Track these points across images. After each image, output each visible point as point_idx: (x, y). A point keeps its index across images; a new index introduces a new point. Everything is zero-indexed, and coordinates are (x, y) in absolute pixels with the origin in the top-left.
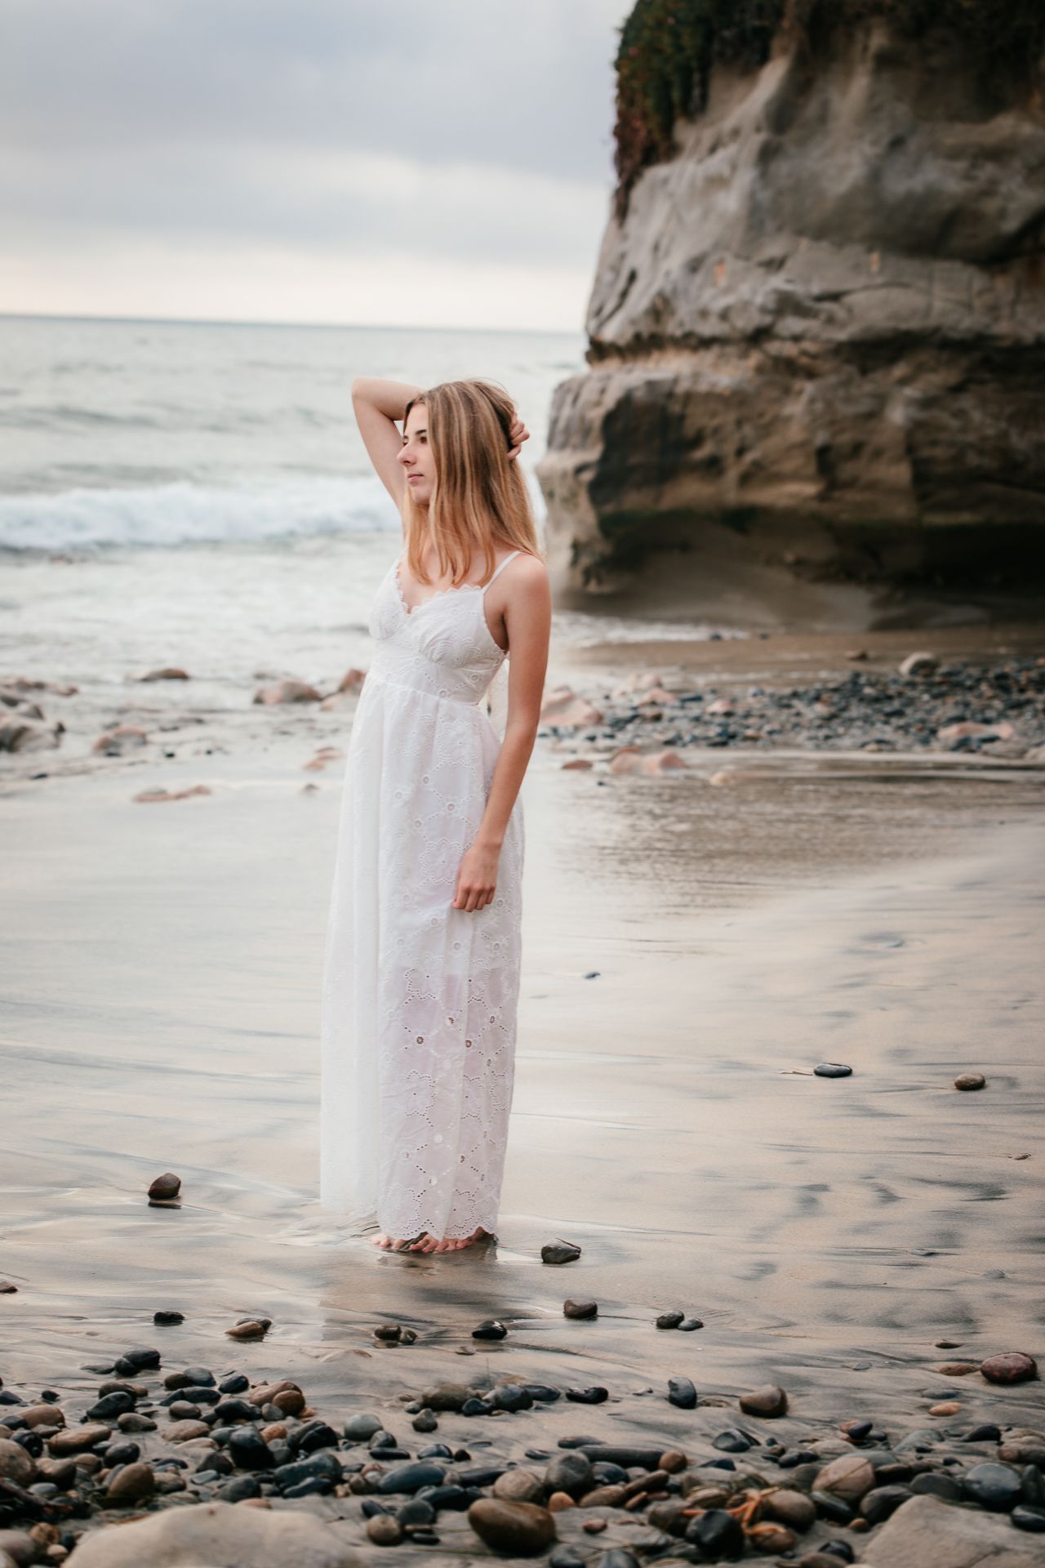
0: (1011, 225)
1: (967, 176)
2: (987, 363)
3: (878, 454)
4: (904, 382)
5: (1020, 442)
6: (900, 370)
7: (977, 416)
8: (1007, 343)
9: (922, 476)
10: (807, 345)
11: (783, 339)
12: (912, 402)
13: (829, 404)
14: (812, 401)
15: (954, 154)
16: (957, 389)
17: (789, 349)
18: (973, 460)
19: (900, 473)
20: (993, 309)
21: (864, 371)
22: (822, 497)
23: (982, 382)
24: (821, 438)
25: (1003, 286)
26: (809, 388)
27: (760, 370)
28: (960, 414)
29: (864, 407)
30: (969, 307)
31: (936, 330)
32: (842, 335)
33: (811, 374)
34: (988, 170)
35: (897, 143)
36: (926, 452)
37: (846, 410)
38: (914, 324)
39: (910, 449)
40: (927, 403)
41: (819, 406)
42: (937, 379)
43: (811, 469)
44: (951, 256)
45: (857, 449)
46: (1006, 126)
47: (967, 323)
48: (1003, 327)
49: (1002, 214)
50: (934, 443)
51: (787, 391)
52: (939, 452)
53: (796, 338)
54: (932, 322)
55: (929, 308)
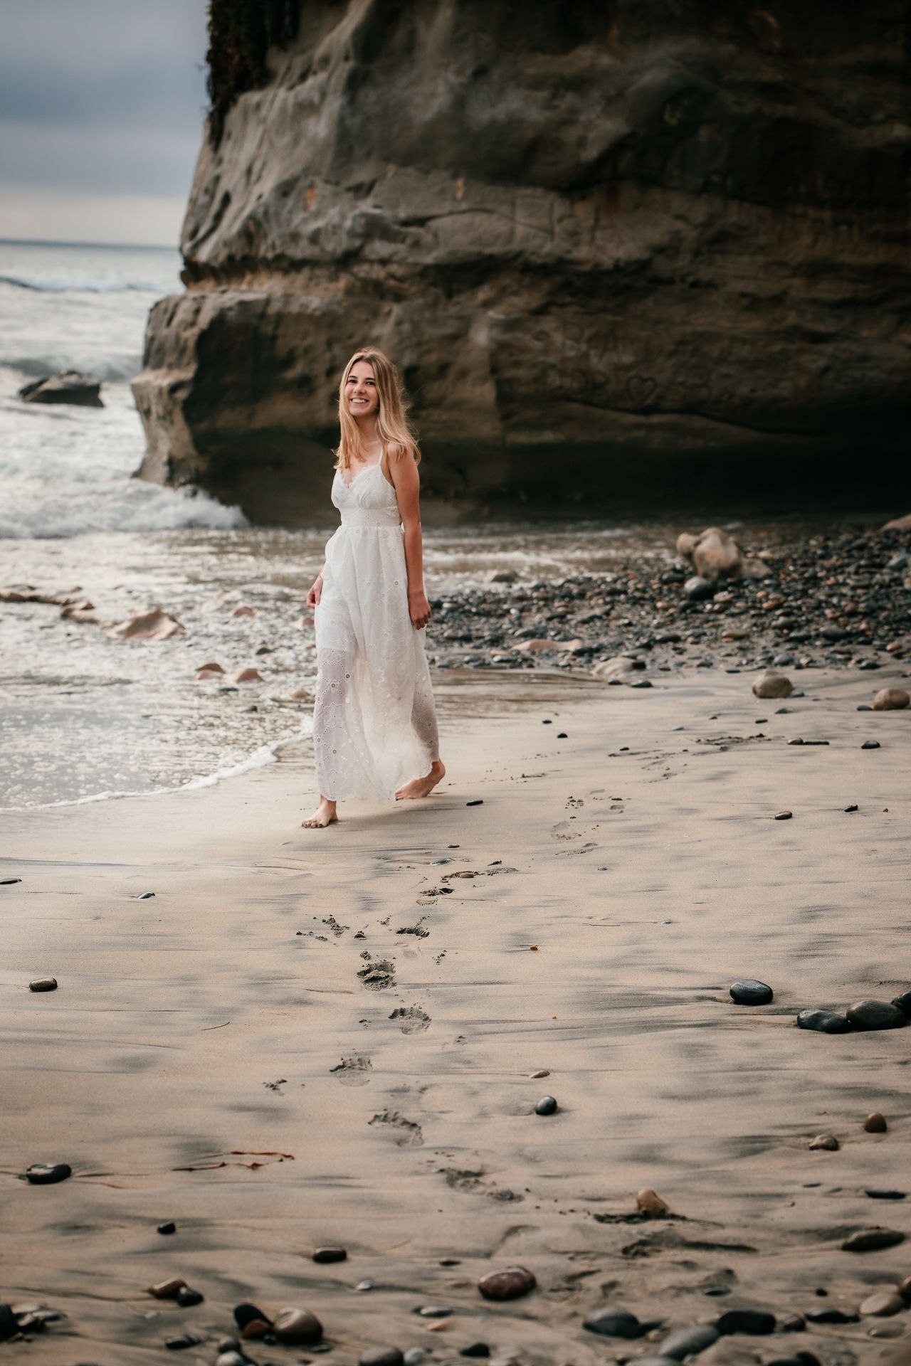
0: (591, 153)
1: (548, 106)
2: (566, 286)
3: (463, 374)
4: (487, 304)
5: (599, 363)
6: (483, 293)
7: (558, 338)
8: (586, 268)
9: (505, 397)
10: (394, 268)
11: (371, 262)
12: (494, 325)
13: (416, 326)
14: (399, 323)
15: (535, 85)
16: (540, 312)
17: (378, 272)
18: (554, 380)
19: (485, 393)
20: (573, 234)
21: (449, 295)
23: (563, 305)
24: (408, 359)
25: (583, 211)
26: (397, 309)
27: (349, 292)
28: (542, 336)
29: (449, 329)
30: (550, 232)
31: (520, 254)
32: (429, 259)
33: (398, 297)
34: (569, 99)
35: (480, 73)
36: (510, 373)
37: (431, 332)
38: (496, 249)
39: (494, 370)
40: (510, 325)
41: (406, 327)
42: (521, 302)
44: (533, 183)
45: (443, 369)
46: (584, 57)
47: (549, 248)
48: (582, 252)
49: (582, 143)
50: (517, 364)
51: (375, 313)
52: (522, 373)
53: (384, 262)
54: (515, 246)
55: (512, 233)
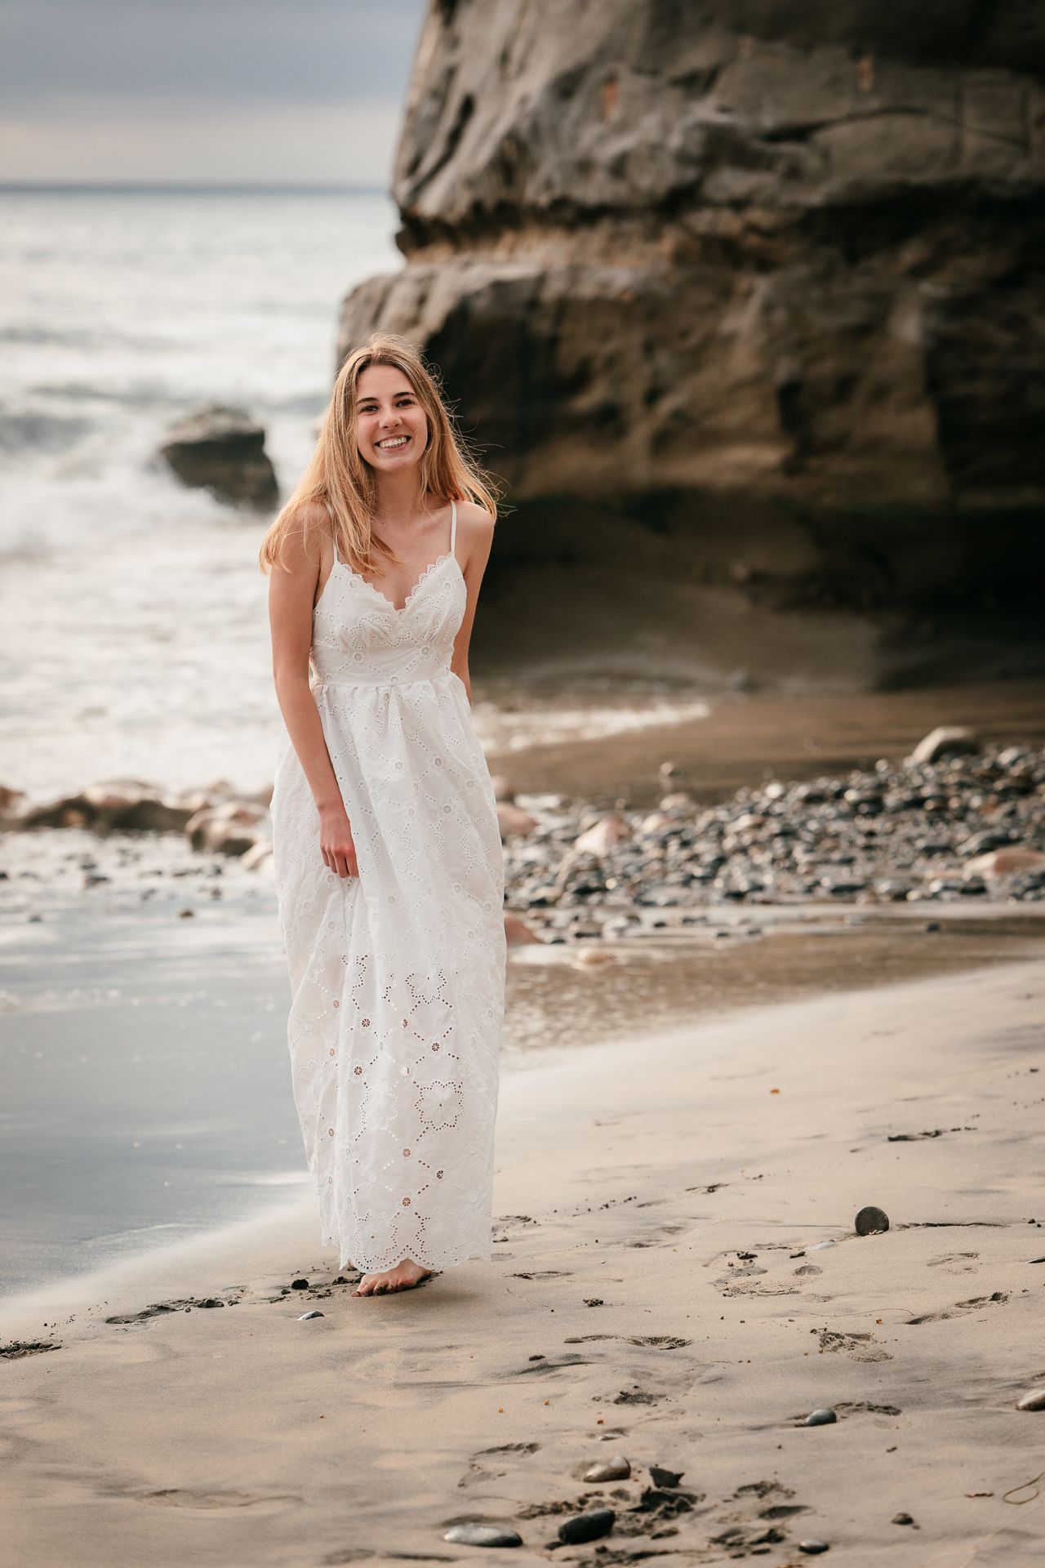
3: (880, 393)
4: (919, 272)
6: (911, 254)
9: (954, 428)
10: (757, 216)
11: (716, 205)
12: (931, 307)
13: (796, 315)
14: (768, 309)
16: (1006, 283)
17: (729, 223)
18: (1038, 398)
19: (917, 425)
21: (853, 257)
22: (790, 468)
24: (784, 370)
26: (762, 286)
27: (680, 257)
28: (1015, 322)
29: (852, 316)
30: (1024, 144)
31: (972, 183)
32: (815, 197)
33: (764, 265)
36: (960, 389)
37: (824, 322)
38: (932, 176)
39: (934, 384)
40: (955, 307)
41: (780, 316)
42: (973, 267)
43: (770, 422)
44: (991, 61)
45: (845, 386)
47: (1020, 171)
50: (972, 373)
51: (726, 294)
52: (982, 388)
53: (739, 205)
54: (964, 170)
55: (957, 148)
